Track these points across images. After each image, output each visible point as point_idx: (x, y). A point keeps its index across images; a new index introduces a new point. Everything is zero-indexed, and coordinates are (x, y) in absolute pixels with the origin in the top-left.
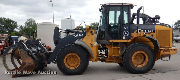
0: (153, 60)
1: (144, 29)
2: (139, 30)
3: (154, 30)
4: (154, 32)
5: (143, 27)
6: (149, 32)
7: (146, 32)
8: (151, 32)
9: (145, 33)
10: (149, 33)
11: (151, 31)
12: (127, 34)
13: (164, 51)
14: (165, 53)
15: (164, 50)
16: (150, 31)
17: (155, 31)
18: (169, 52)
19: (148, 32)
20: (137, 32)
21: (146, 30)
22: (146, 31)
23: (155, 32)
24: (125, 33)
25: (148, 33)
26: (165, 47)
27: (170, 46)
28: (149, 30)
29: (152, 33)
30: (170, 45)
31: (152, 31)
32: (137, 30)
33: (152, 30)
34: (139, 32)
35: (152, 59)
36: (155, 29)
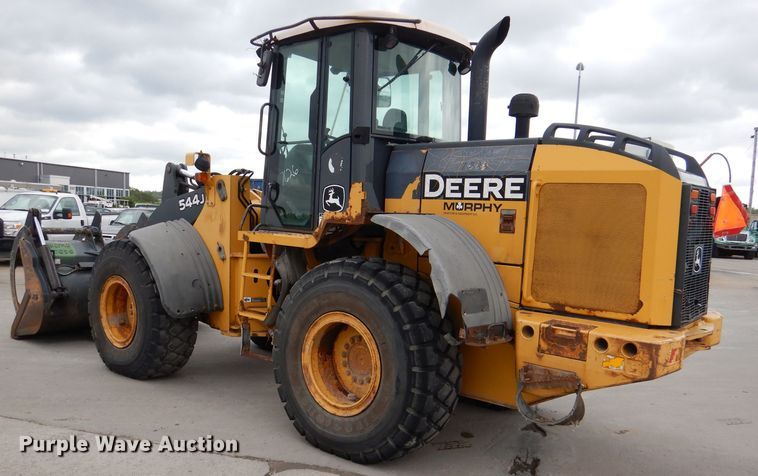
0: (403, 386)
1: (458, 171)
2: (429, 178)
3: (521, 180)
4: (520, 196)
5: (453, 161)
6: (486, 196)
7: (467, 194)
8: (499, 196)
9: (462, 198)
10: (487, 204)
11: (502, 192)
12: (336, 201)
13: (544, 346)
14: (552, 361)
15: (548, 334)
16: (492, 189)
17: (524, 189)
18: (583, 357)
19: (478, 195)
20: (419, 194)
21: (468, 181)
22: (467, 188)
23: (526, 198)
24: (331, 195)
25: (481, 198)
26: (598, 314)
27: (641, 317)
28: (487, 181)
29: (506, 205)
30: (640, 304)
31: (509, 188)
32: (417, 181)
33: (509, 181)
34: (428, 193)
35: (398, 380)
36: (527, 177)
